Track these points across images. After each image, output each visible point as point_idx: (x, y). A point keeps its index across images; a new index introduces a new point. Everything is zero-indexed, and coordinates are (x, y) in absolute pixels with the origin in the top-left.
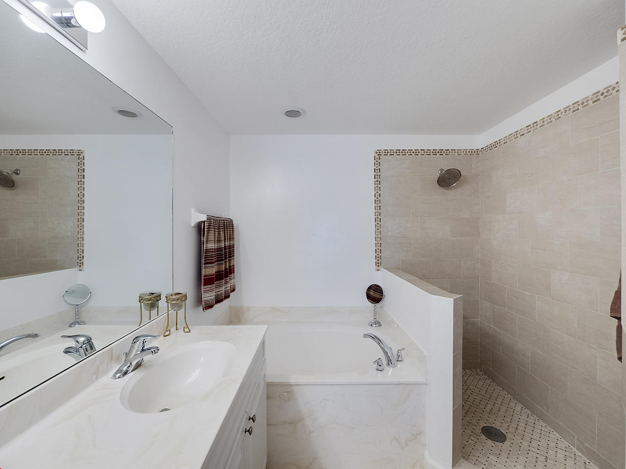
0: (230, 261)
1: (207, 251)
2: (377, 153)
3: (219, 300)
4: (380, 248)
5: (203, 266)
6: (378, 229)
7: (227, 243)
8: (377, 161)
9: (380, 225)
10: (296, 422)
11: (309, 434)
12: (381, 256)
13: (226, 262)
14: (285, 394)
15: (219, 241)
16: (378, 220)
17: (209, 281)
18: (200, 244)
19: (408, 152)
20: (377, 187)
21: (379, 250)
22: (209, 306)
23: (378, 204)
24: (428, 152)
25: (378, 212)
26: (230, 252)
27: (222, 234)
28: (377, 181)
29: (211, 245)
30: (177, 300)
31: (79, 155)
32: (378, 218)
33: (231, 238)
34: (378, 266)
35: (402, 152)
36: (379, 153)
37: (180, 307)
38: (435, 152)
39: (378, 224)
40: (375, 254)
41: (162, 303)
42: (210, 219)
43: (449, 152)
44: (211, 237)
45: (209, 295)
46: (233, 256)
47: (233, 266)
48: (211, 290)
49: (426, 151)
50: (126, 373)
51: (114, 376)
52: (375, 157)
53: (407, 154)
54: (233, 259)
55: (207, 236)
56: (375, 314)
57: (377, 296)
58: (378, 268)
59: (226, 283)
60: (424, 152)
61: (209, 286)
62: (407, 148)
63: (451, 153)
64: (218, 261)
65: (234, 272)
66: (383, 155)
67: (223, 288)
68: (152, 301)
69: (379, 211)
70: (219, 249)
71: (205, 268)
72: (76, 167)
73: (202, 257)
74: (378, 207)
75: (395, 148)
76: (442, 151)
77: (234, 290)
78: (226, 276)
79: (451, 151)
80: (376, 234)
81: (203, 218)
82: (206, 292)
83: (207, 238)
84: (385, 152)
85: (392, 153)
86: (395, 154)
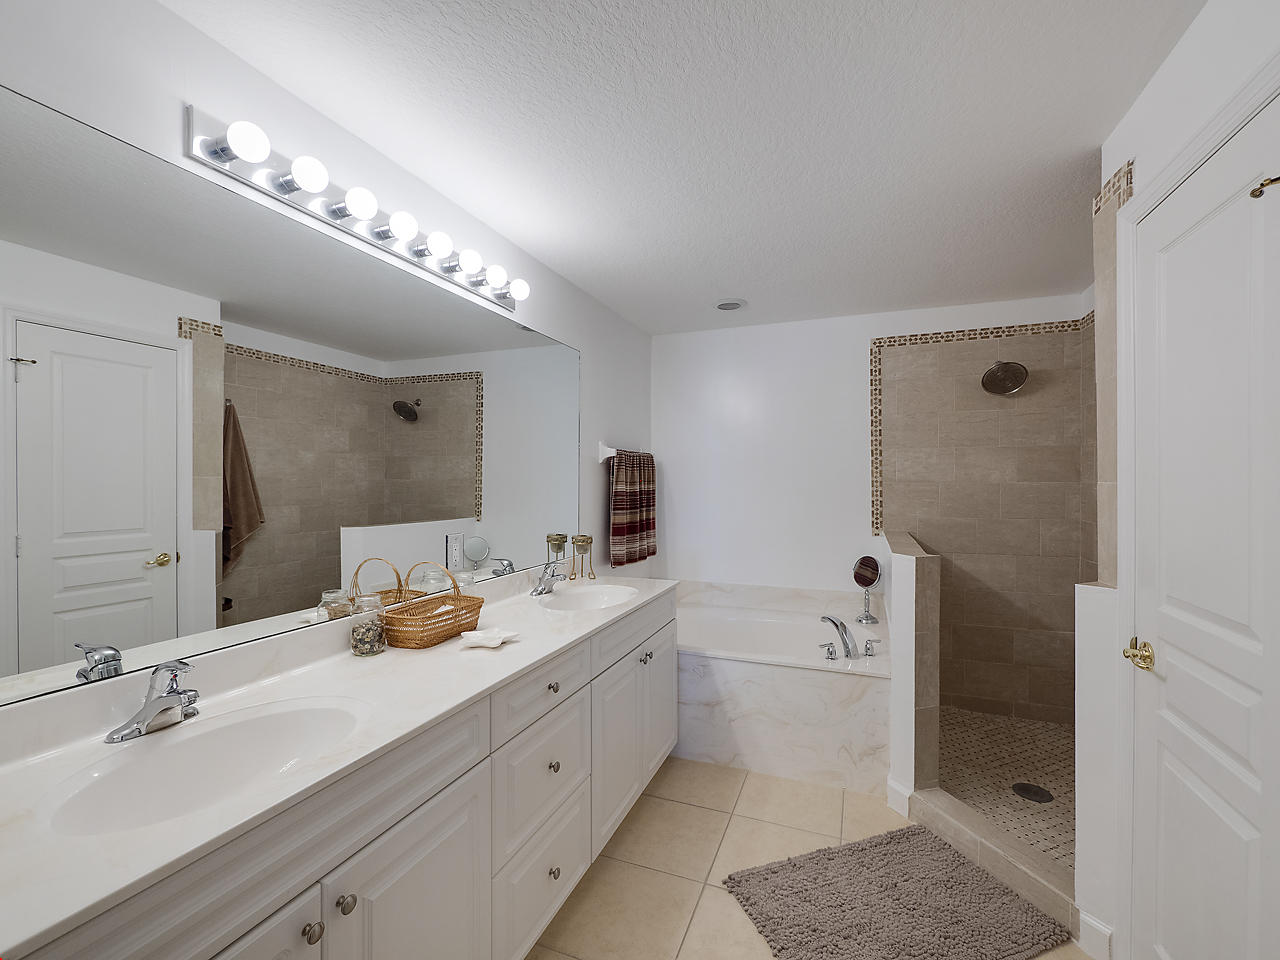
0: (648, 511)
1: (617, 494)
2: (875, 343)
3: (631, 559)
4: (880, 499)
5: (612, 512)
6: (877, 468)
7: (644, 487)
8: (875, 357)
9: (881, 461)
10: (712, 705)
11: (729, 722)
12: (881, 512)
13: (641, 511)
14: (701, 668)
15: (633, 483)
16: (877, 453)
17: (619, 531)
18: (609, 484)
19: (931, 338)
20: (876, 399)
21: (879, 503)
22: (618, 563)
23: (876, 427)
24: (972, 334)
25: (876, 440)
26: (648, 500)
27: (637, 474)
28: (876, 390)
29: (621, 487)
30: (584, 543)
31: (476, 378)
32: (876, 449)
33: (651, 480)
34: (877, 528)
35: (921, 339)
36: (878, 343)
37: (586, 551)
38: (985, 333)
39: (876, 459)
40: (871, 509)
41: (568, 546)
42: (620, 454)
43: (1015, 331)
44: (622, 477)
45: (620, 549)
46: (654, 505)
47: (654, 519)
48: (621, 543)
49: (967, 332)
50: (541, 593)
51: (531, 594)
52: (871, 350)
53: (931, 342)
54: (654, 510)
55: (618, 475)
56: (867, 605)
57: (869, 574)
58: (877, 531)
59: (641, 539)
60: (964, 335)
61: (619, 537)
62: (930, 331)
63: (1017, 333)
64: (631, 509)
65: (654, 528)
66: (886, 345)
67: (638, 544)
68: (558, 543)
69: (879, 438)
70: (633, 494)
71: (615, 514)
72: (474, 393)
73: (613, 501)
74: (876, 431)
75: (908, 334)
76: (1000, 330)
77: (654, 553)
78: (642, 530)
79: (1018, 329)
80: (873, 476)
81: (612, 453)
82: (615, 544)
83: (617, 478)
84: (890, 342)
85: (902, 342)
86: (908, 343)
